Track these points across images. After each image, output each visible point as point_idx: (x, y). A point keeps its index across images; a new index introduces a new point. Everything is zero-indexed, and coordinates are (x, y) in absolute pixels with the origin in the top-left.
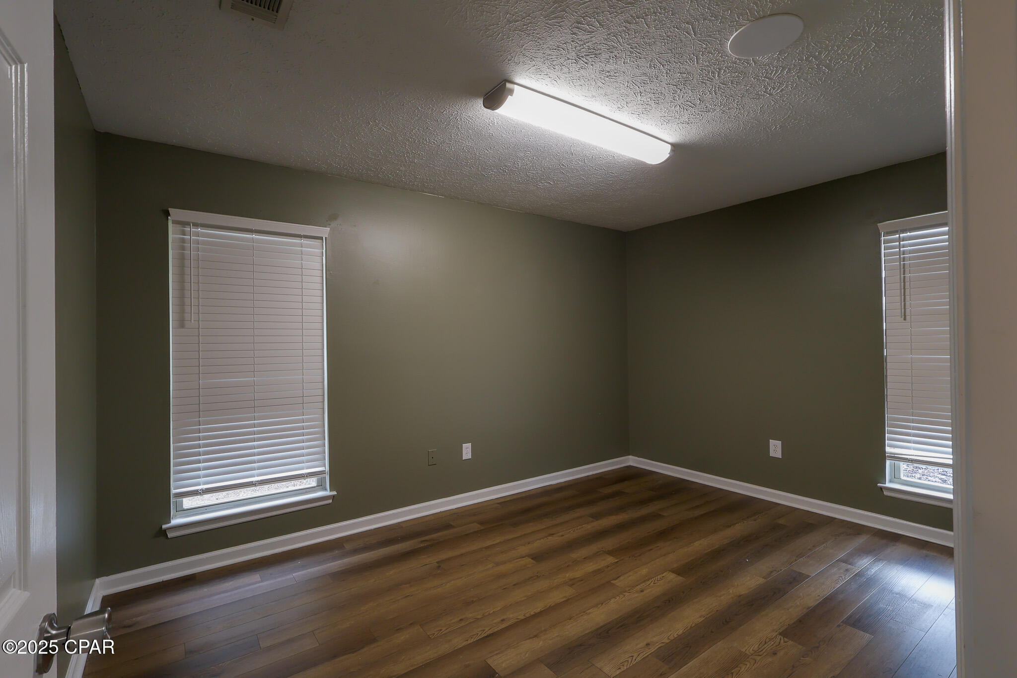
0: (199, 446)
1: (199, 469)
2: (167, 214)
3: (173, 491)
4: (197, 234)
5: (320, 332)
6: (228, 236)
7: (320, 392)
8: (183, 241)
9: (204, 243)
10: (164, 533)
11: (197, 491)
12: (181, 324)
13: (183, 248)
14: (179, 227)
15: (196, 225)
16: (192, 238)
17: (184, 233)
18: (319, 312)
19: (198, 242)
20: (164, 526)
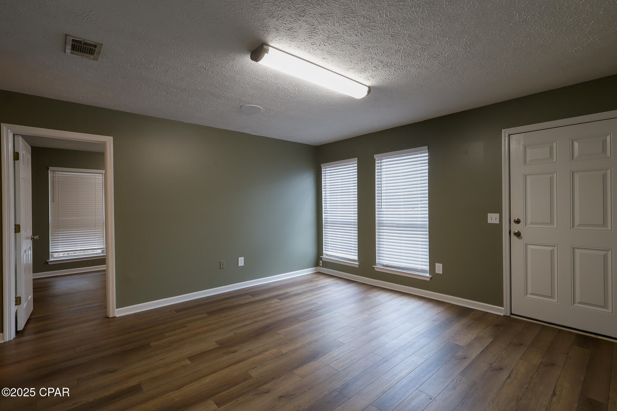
0: (59, 238)
1: (59, 245)
2: (48, 168)
3: (50, 251)
4: (58, 174)
5: (102, 203)
6: (70, 174)
7: (102, 223)
8: (54, 176)
9: (60, 176)
10: (47, 263)
11: (58, 251)
12: (53, 201)
13: (54, 178)
14: (52, 172)
15: (58, 171)
16: (57, 175)
17: (54, 174)
18: (102, 197)
19: (58, 176)
20: (47, 261)
